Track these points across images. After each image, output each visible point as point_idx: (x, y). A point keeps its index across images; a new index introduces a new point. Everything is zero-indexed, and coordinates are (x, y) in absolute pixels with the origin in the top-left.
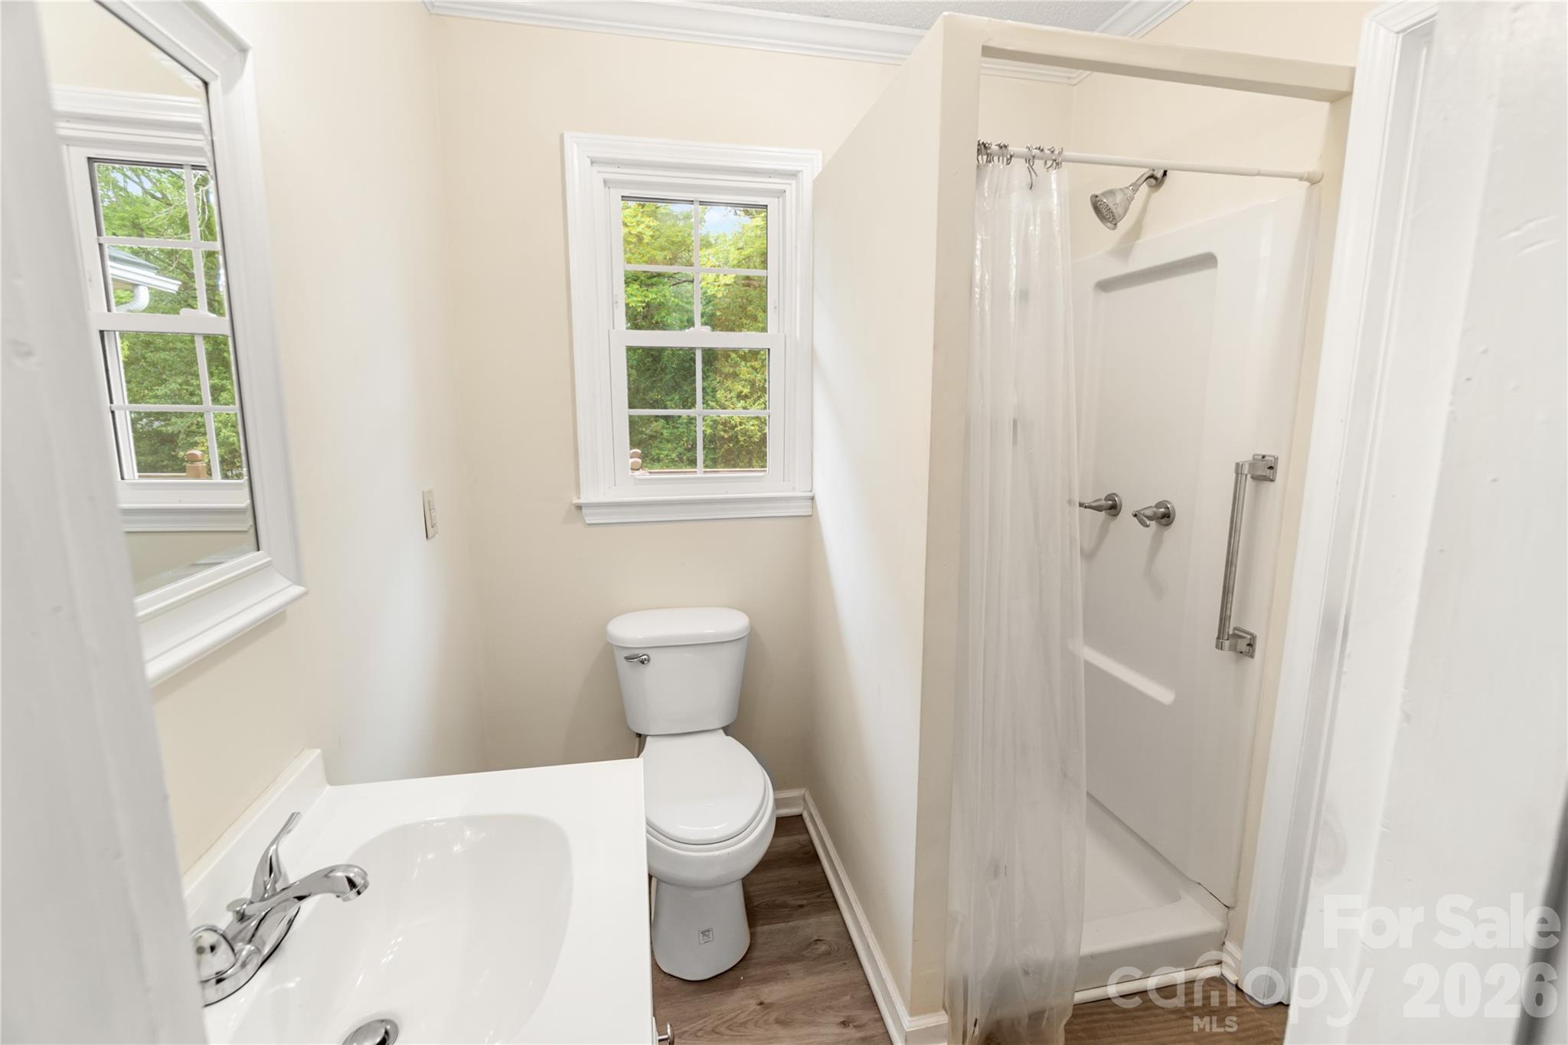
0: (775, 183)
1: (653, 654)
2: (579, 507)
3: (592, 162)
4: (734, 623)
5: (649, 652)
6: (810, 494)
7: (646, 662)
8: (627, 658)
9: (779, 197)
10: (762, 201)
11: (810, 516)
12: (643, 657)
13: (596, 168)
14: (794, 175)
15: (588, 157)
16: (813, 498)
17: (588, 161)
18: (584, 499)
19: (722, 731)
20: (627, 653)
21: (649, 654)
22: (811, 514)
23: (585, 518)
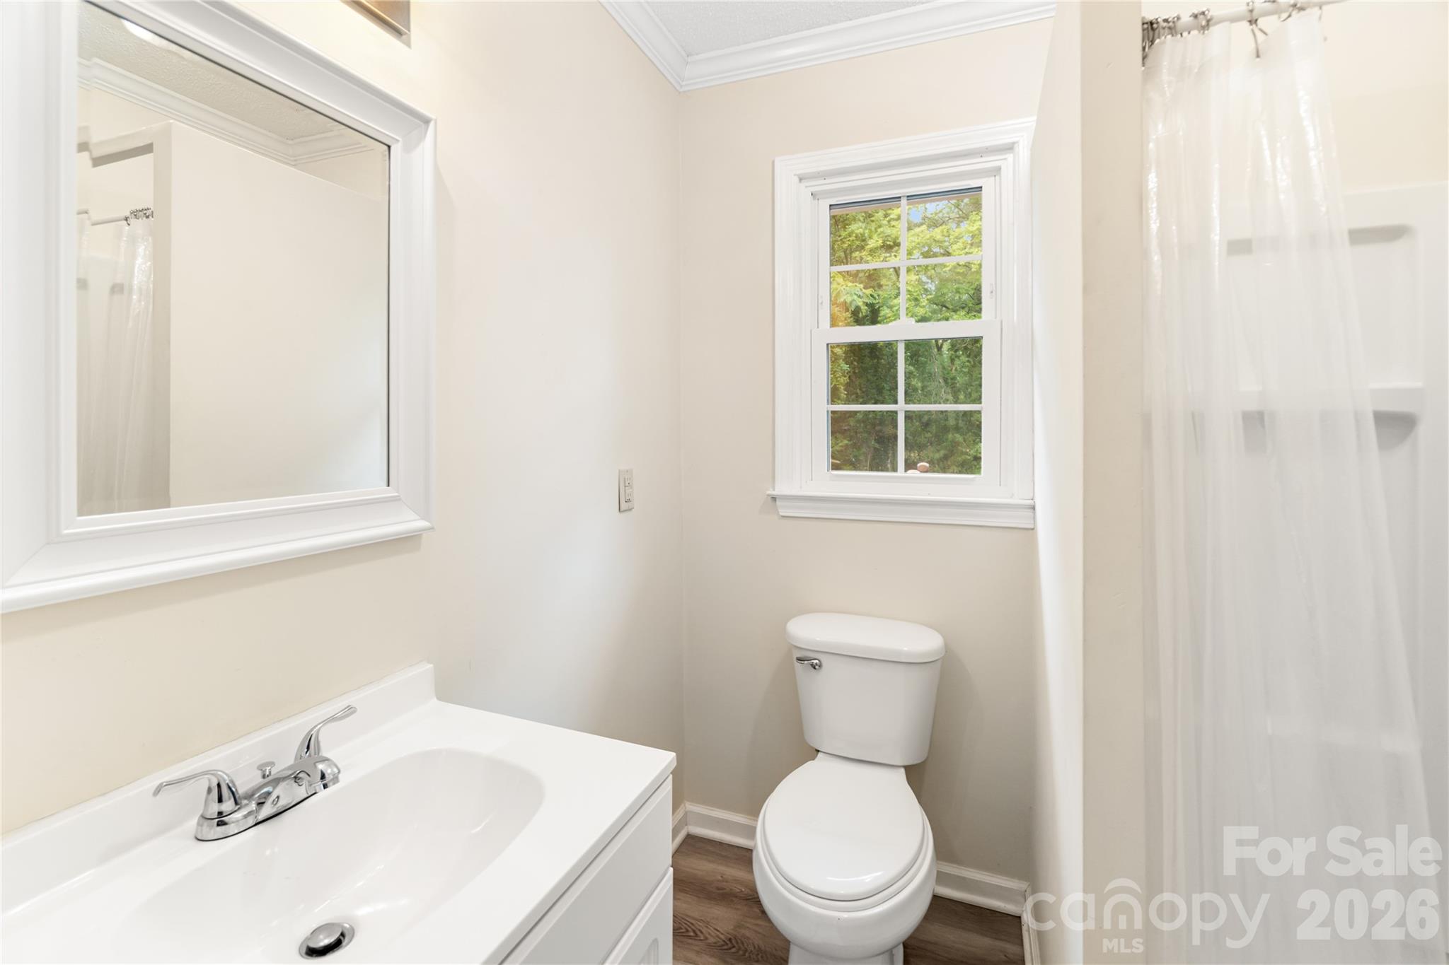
0: (989, 162)
1: (825, 660)
2: (774, 499)
3: (801, 180)
4: (925, 643)
5: (823, 658)
6: (1030, 502)
7: (817, 667)
8: (799, 659)
9: (995, 176)
10: (974, 184)
11: (1033, 529)
12: (815, 661)
13: (805, 183)
14: (1010, 148)
15: (795, 175)
16: (1033, 508)
17: (796, 179)
18: (781, 489)
19: (903, 770)
20: (799, 655)
21: (822, 660)
22: (1032, 527)
23: (780, 510)
